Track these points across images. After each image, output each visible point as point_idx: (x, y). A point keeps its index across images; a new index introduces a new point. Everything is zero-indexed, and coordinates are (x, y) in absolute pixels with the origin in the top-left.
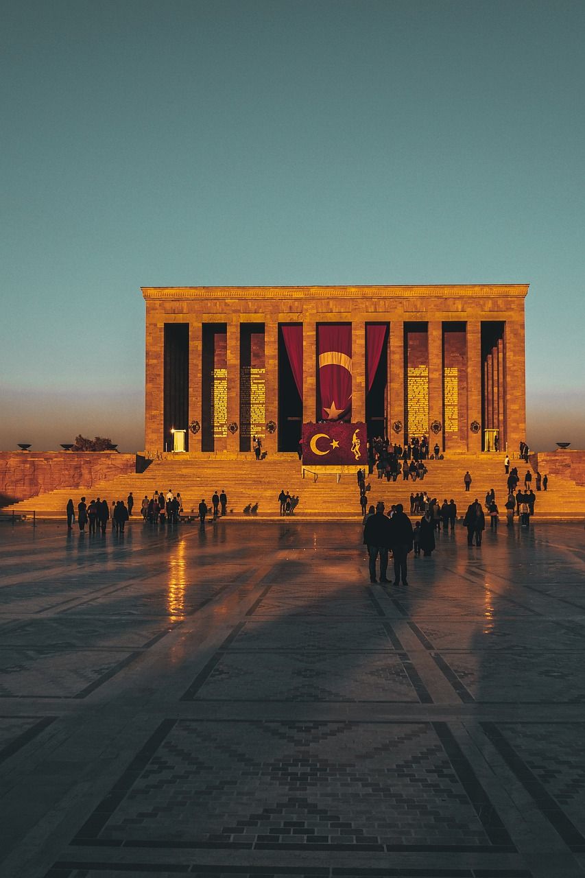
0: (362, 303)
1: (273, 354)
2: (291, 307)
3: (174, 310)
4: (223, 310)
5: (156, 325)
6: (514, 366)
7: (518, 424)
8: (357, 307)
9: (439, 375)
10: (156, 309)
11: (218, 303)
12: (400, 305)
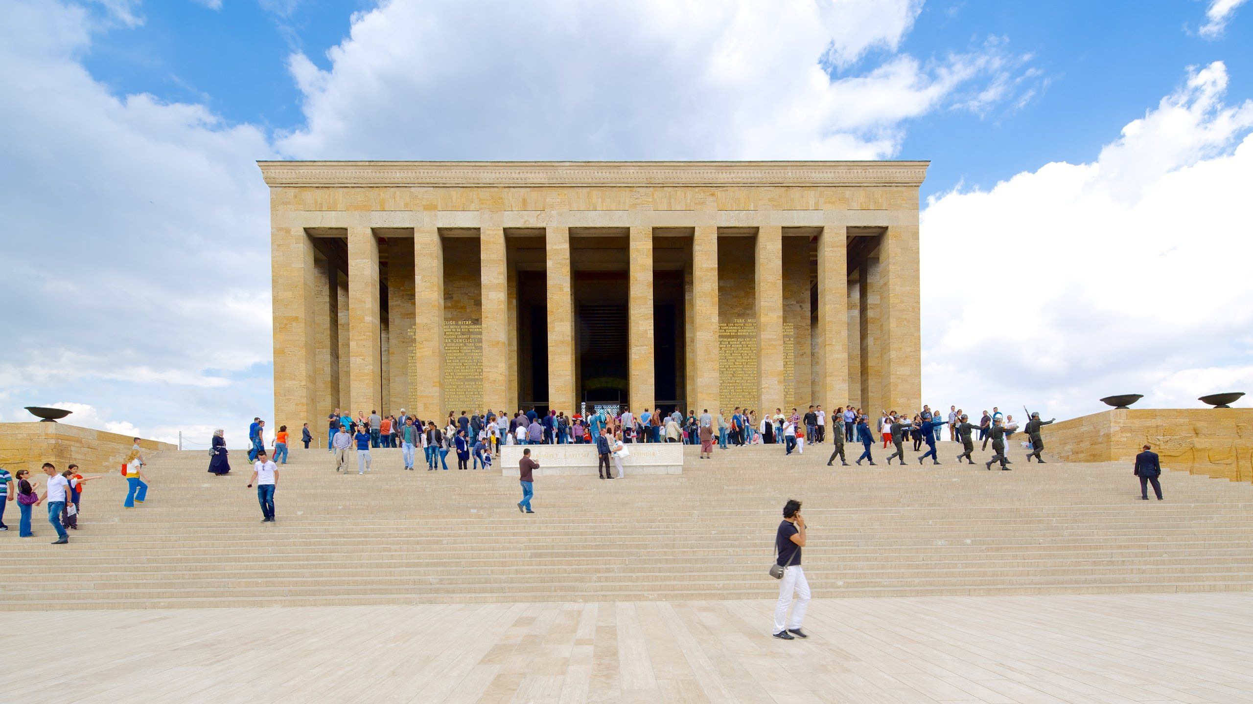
0: (646, 195)
1: (496, 282)
2: (524, 202)
3: (321, 205)
4: (406, 205)
5: (288, 231)
6: (902, 302)
7: (908, 400)
8: (639, 201)
9: (778, 317)
10: (289, 203)
11: (398, 193)
12: (711, 198)
